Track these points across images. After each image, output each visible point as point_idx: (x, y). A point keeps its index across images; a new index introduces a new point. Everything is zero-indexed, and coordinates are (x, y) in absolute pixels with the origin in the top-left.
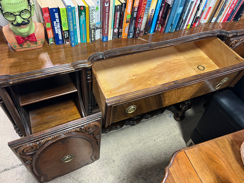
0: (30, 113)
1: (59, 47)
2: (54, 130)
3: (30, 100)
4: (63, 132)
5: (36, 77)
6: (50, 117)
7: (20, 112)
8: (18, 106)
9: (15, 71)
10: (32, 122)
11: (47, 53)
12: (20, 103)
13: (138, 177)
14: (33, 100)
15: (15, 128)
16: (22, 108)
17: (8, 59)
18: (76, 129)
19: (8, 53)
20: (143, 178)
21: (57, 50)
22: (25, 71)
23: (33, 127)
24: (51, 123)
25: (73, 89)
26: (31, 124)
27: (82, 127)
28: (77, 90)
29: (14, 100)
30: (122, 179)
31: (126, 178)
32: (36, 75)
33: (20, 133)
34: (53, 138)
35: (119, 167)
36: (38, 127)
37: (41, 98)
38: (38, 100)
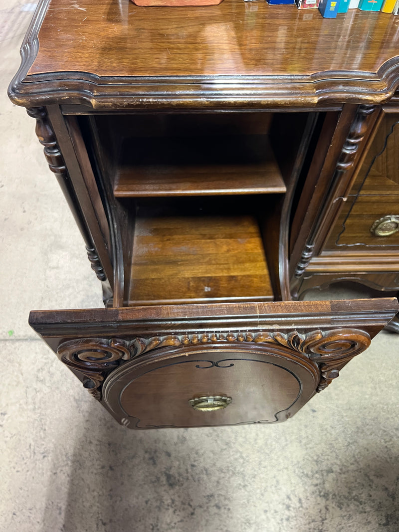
0: (136, 225)
1: (275, 11)
2: (198, 313)
3: (143, 187)
4: (227, 332)
5: (176, 101)
6: (184, 248)
7: (111, 214)
8: (106, 193)
9: (114, 65)
10: (138, 250)
11: (230, 25)
12: (116, 187)
13: (372, 481)
14: (152, 187)
15: (92, 254)
16: (116, 201)
17: (103, 24)
18: (278, 338)
19: (109, 6)
20: (386, 489)
21: (268, 21)
22: (146, 71)
23: (136, 264)
24: (182, 268)
25: (274, 184)
26: (134, 253)
27: (300, 335)
28: (283, 189)
29: (99, 172)
30: (324, 468)
31: (336, 468)
32: (178, 93)
33: (101, 272)
34: (186, 342)
35: (325, 432)
36: (149, 267)
37: (174, 186)
38: (166, 190)
